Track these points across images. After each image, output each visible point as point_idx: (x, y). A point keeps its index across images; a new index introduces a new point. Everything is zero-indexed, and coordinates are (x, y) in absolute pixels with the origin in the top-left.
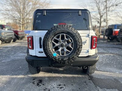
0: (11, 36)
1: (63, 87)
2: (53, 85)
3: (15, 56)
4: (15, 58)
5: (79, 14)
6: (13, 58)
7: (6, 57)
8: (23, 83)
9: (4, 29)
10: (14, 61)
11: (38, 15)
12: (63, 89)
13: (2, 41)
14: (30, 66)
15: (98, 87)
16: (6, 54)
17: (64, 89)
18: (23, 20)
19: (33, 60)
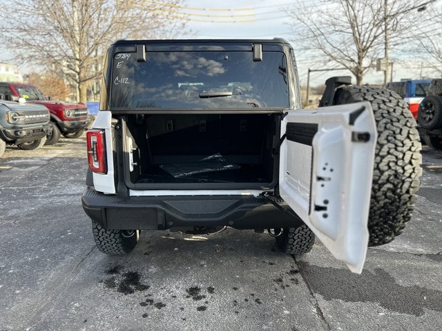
0: (40, 126)
1: (204, 297)
2: (173, 289)
3: (51, 196)
4: (51, 203)
5: (256, 57)
6: (45, 201)
7: (23, 199)
8: (77, 284)
9: (14, 98)
10: (47, 211)
11: (120, 60)
12: (203, 300)
13: (7, 142)
14: (99, 228)
15: (317, 295)
16: (21, 188)
17: (207, 302)
18: (80, 67)
19: (106, 209)
